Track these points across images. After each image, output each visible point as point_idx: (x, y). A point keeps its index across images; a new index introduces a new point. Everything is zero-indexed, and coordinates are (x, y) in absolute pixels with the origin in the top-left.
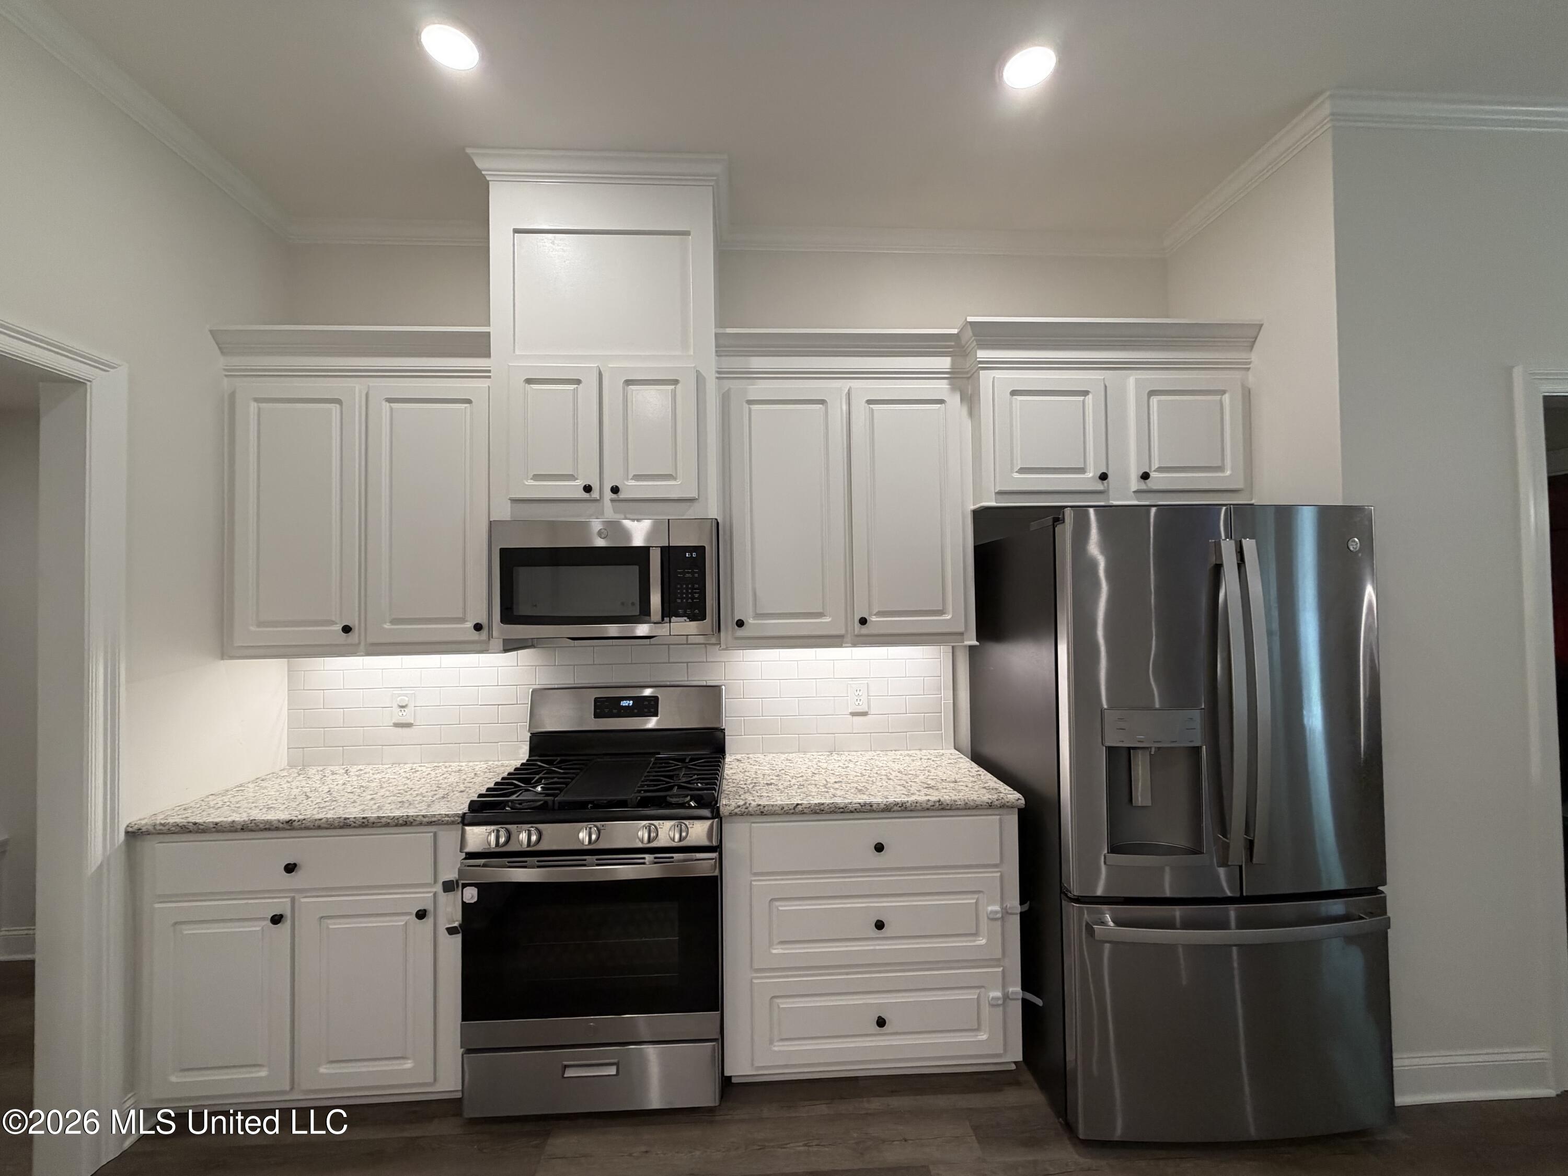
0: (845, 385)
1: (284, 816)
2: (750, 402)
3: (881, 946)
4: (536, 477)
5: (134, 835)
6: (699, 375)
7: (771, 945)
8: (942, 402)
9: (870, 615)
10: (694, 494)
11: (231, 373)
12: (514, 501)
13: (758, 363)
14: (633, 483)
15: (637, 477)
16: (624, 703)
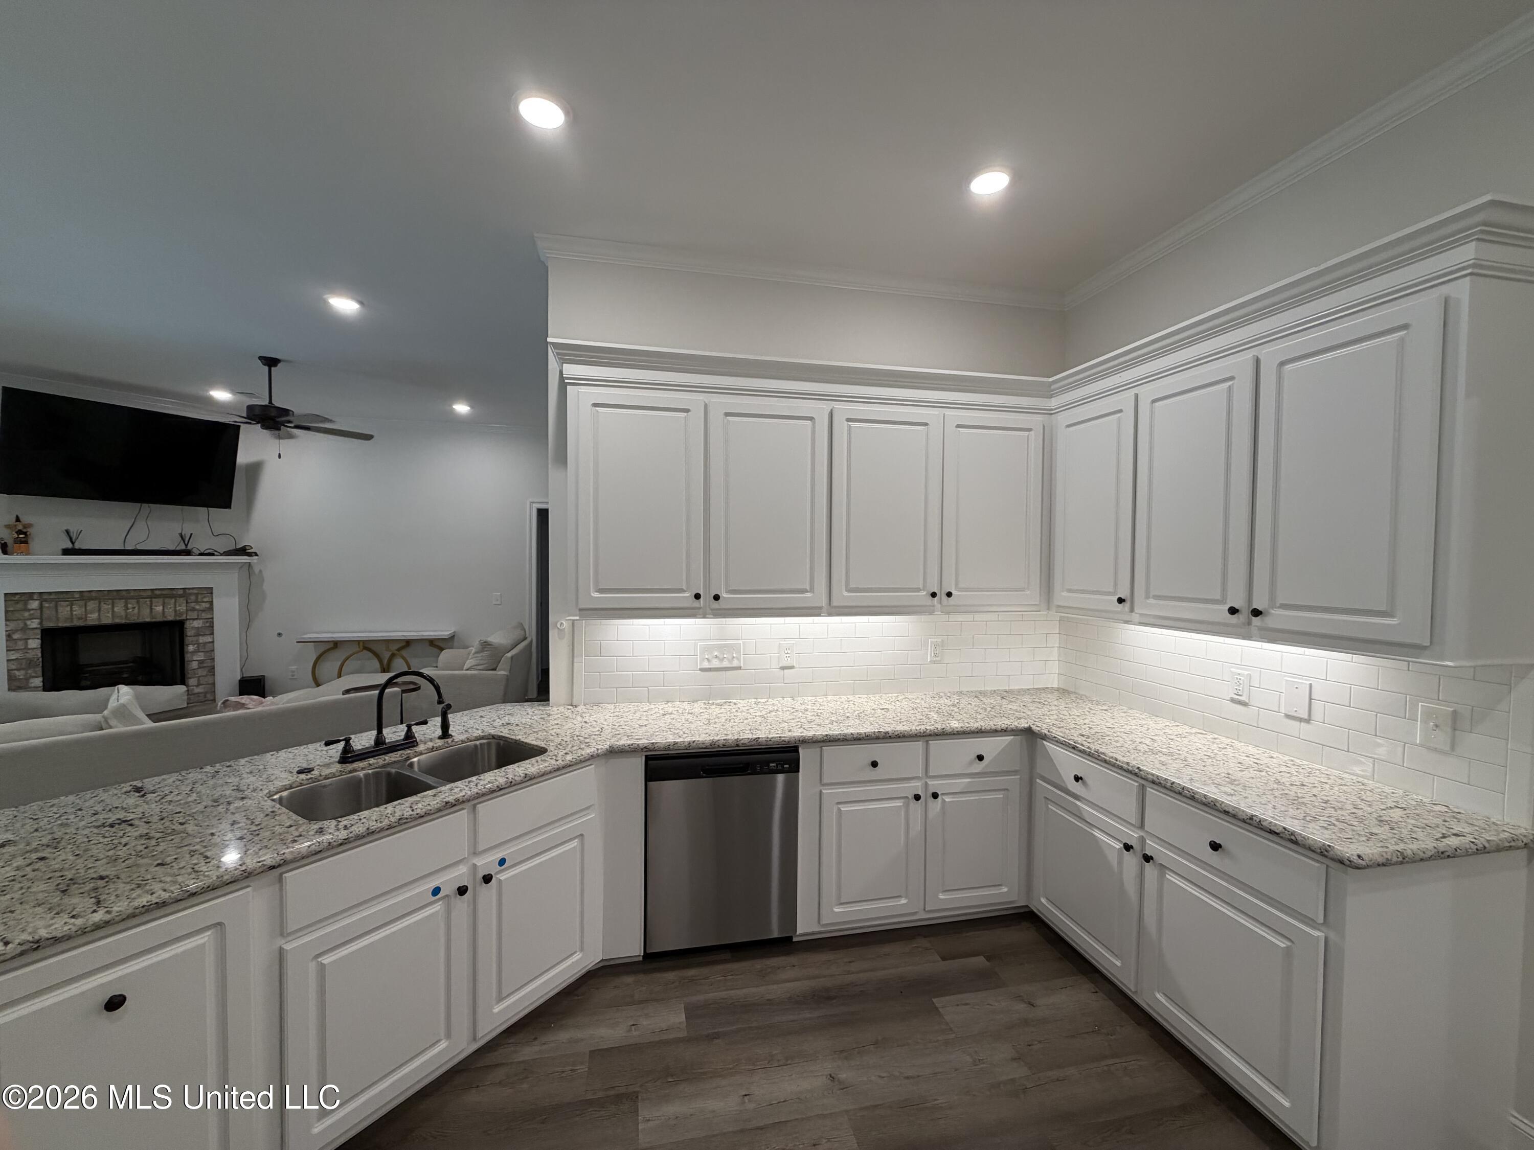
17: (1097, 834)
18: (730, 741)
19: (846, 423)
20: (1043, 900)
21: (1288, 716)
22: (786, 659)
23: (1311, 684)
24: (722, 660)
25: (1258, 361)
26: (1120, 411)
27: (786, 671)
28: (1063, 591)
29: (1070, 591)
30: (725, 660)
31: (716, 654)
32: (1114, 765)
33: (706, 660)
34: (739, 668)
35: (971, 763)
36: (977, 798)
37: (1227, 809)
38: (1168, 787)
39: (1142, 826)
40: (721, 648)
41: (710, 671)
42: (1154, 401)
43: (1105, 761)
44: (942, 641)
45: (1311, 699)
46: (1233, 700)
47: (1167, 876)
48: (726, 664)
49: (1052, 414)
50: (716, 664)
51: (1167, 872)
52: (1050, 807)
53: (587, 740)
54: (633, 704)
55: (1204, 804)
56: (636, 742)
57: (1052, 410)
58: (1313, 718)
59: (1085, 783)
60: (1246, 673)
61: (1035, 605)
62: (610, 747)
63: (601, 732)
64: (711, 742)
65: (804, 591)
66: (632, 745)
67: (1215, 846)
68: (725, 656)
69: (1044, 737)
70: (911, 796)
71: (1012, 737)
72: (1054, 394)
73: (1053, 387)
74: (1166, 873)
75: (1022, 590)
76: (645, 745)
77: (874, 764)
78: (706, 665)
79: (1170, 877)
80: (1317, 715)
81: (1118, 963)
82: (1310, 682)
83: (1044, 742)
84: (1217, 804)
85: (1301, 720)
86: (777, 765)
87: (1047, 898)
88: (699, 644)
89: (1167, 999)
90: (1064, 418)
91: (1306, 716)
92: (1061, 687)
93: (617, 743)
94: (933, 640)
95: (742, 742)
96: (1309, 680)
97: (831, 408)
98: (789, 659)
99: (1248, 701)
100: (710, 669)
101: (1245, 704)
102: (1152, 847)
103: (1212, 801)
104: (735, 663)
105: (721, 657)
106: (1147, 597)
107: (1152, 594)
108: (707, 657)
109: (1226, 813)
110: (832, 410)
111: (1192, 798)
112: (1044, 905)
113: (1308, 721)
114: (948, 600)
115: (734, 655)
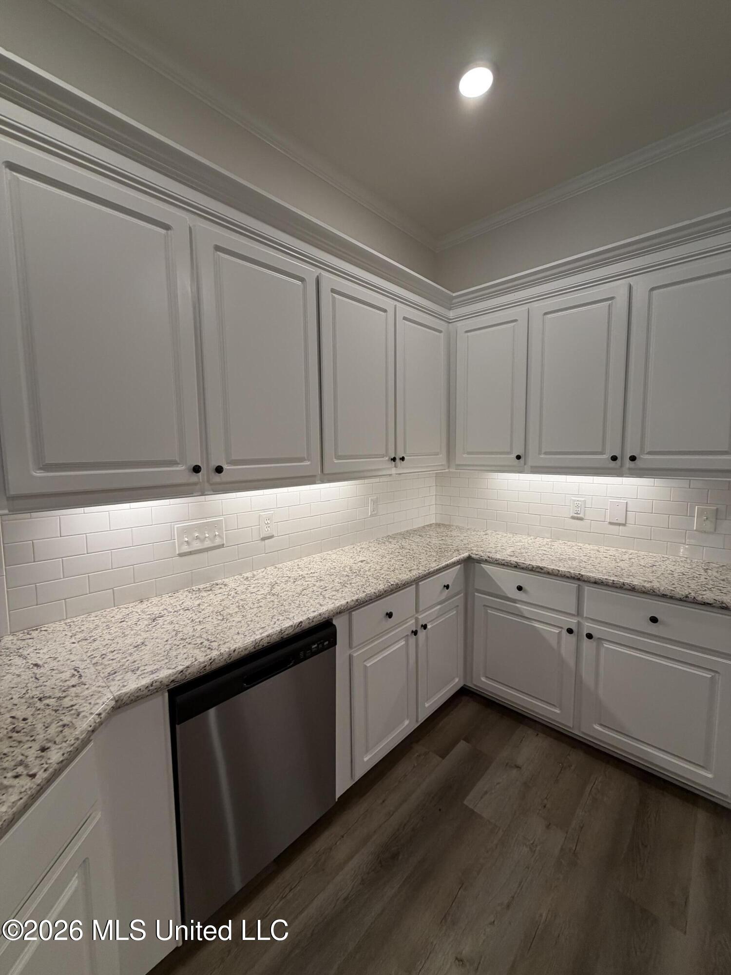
17: (537, 625)
18: (274, 636)
19: (331, 293)
20: (483, 679)
21: (611, 523)
22: (267, 530)
23: (627, 502)
24: (202, 541)
25: (630, 287)
26: (515, 321)
27: (266, 541)
28: (464, 454)
29: (469, 453)
30: (207, 539)
31: (197, 535)
32: (557, 575)
33: (186, 544)
34: (222, 546)
35: (441, 592)
36: (444, 619)
37: (665, 594)
38: (610, 584)
39: (579, 613)
40: (201, 528)
41: (191, 554)
42: (546, 314)
43: (548, 573)
44: (377, 498)
45: (627, 511)
46: (573, 518)
47: (604, 645)
48: (207, 544)
49: (450, 323)
50: (197, 545)
51: (603, 642)
52: (489, 611)
53: (67, 702)
54: (93, 614)
55: (644, 593)
56: (155, 677)
57: (451, 319)
58: (627, 523)
59: (526, 592)
60: (583, 499)
61: (442, 465)
62: (117, 701)
63: (80, 676)
64: (254, 644)
65: (301, 460)
66: (152, 685)
67: (654, 620)
68: (207, 535)
69: (480, 561)
70: (409, 633)
71: (459, 566)
72: (453, 307)
73: (454, 301)
74: (603, 644)
75: (437, 454)
76: (172, 678)
77: (390, 615)
78: (185, 549)
79: (607, 645)
80: (631, 520)
81: (558, 711)
82: (626, 501)
83: (482, 565)
84: (656, 591)
85: (620, 524)
86: (318, 645)
87: (487, 677)
88: (176, 526)
89: (603, 727)
90: (462, 326)
91: (624, 522)
92: (438, 522)
93: (124, 690)
94: (372, 498)
95: (286, 633)
96: (626, 500)
97: (317, 274)
98: (269, 529)
99: (583, 517)
100: (191, 552)
101: (581, 519)
102: (588, 626)
103: (651, 589)
104: (218, 541)
105: (202, 537)
106: (540, 454)
107: (543, 451)
108: (186, 539)
109: (664, 596)
110: (318, 277)
111: (633, 589)
112: (484, 683)
113: (624, 525)
114: (401, 463)
115: (217, 533)
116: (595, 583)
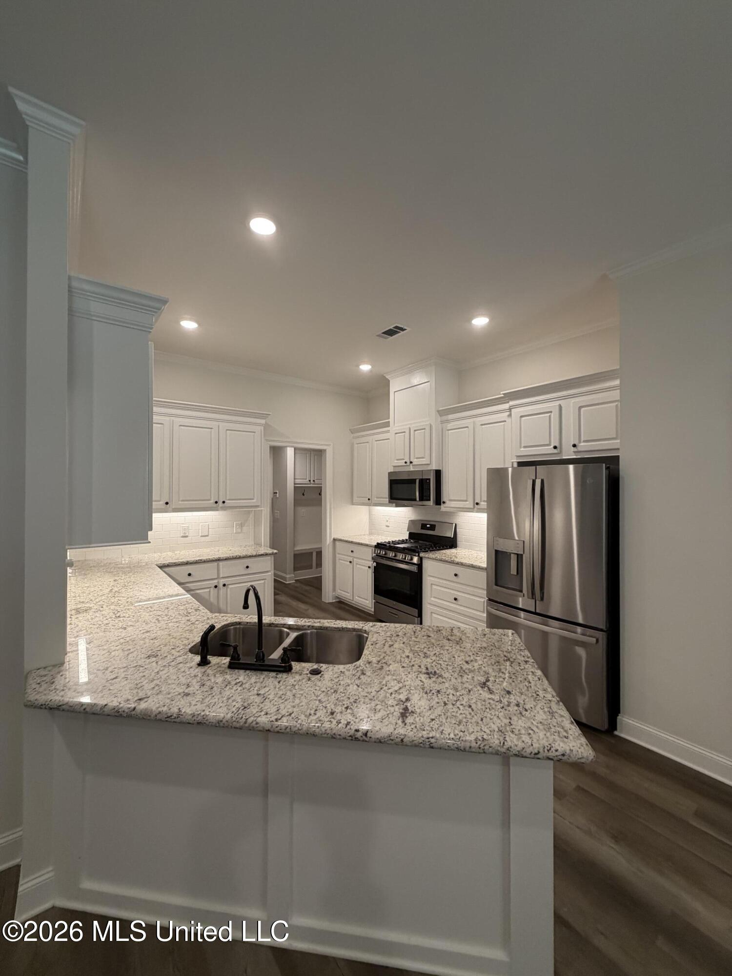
0: (472, 420)
1: (351, 540)
2: (448, 430)
3: (453, 606)
4: (397, 460)
5: (335, 540)
6: (431, 426)
7: (431, 597)
8: (505, 421)
9: (481, 502)
10: (429, 463)
11: (354, 438)
12: (394, 466)
13: (450, 417)
14: (416, 460)
15: (417, 458)
16: (428, 526)
21: (202, 536)
45: (209, 528)
46: (183, 537)
91: (207, 534)
101: (187, 537)
116: (226, 559)
